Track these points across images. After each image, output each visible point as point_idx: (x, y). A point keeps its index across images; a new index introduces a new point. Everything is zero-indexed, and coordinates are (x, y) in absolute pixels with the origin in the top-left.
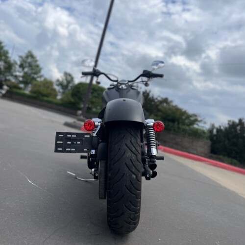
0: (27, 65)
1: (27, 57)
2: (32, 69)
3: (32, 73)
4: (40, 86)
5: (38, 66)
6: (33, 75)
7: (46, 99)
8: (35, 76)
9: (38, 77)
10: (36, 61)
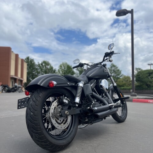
0: (113, 71)
1: (111, 67)
2: (116, 73)
3: (116, 75)
4: (122, 81)
5: (118, 70)
6: (117, 76)
7: (122, 88)
8: (119, 76)
9: (120, 77)
10: (117, 68)
